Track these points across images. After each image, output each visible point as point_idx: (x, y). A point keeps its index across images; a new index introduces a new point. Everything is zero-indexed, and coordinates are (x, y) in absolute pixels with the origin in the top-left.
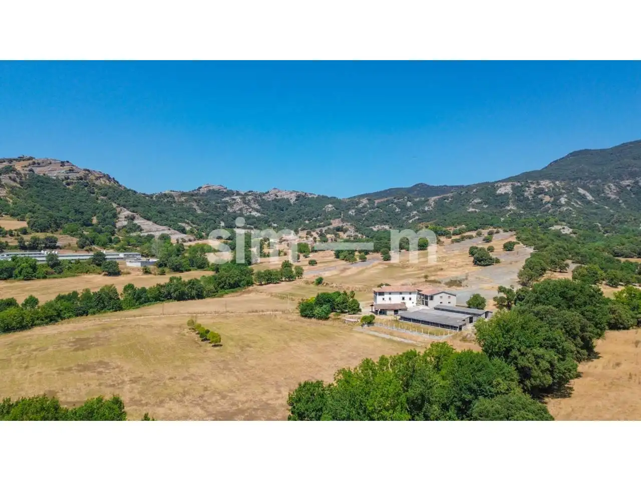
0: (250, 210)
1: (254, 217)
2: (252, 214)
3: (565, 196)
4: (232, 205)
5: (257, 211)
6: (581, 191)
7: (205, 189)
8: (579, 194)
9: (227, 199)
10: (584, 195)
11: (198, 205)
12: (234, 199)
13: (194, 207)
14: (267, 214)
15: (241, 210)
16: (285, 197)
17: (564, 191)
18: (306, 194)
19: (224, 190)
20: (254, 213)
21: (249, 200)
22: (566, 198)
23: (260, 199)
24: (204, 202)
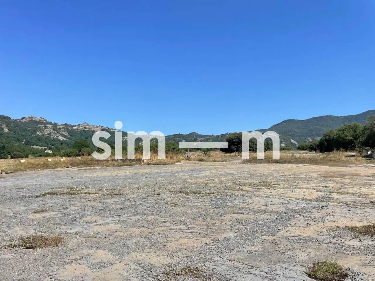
0: (58, 135)
1: (59, 140)
2: (58, 138)
3: (284, 143)
4: (41, 130)
5: (64, 136)
6: (293, 141)
7: (28, 119)
8: (291, 143)
9: (41, 126)
10: (294, 143)
11: (7, 126)
12: (46, 127)
13: (3, 127)
14: (71, 139)
15: (49, 134)
16: (92, 129)
17: (283, 140)
18: (109, 128)
19: (44, 122)
20: (61, 138)
21: (60, 129)
22: (284, 144)
23: (70, 128)
24: (14, 124)
